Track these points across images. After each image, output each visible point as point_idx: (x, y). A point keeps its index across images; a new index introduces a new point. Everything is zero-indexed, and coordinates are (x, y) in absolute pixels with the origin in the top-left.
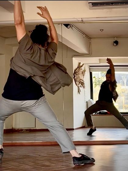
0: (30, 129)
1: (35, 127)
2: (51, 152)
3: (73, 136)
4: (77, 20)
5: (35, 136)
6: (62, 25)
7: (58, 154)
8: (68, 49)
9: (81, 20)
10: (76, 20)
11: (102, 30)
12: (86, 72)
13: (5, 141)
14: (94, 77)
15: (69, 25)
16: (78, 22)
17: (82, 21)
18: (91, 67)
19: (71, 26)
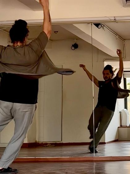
0: (56, 143)
1: (61, 140)
2: (79, 169)
3: (104, 151)
4: (109, 19)
5: (61, 150)
6: (93, 24)
7: (88, 172)
8: (99, 51)
9: (113, 18)
10: (107, 19)
13: (28, 156)
14: (129, 84)
15: (100, 24)
16: (110, 21)
17: (115, 20)
19: (102, 26)
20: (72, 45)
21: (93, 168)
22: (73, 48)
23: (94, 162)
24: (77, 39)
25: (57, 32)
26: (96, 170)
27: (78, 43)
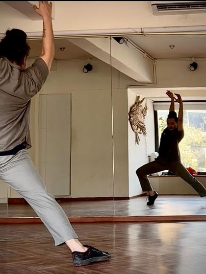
0: (62, 198)
1: (69, 194)
2: (94, 233)
3: (127, 209)
4: (134, 31)
5: (69, 208)
6: (112, 38)
7: (106, 236)
8: (120, 75)
9: (140, 31)
10: (132, 31)
11: (172, 47)
12: (148, 111)
14: (161, 119)
15: (121, 38)
16: (136, 34)
17: (142, 32)
18: (155, 104)
19: (124, 41)
20: (85, 66)
21: (113, 232)
22: (86, 70)
23: (114, 224)
24: (90, 58)
25: (64, 48)
26: (116, 235)
27: (92, 63)
